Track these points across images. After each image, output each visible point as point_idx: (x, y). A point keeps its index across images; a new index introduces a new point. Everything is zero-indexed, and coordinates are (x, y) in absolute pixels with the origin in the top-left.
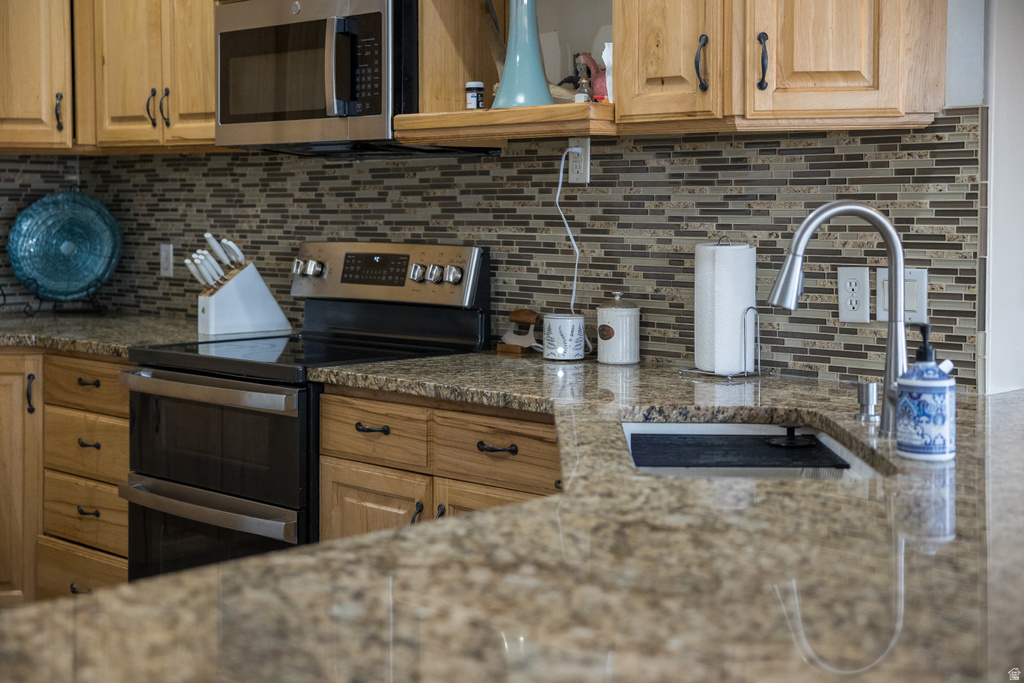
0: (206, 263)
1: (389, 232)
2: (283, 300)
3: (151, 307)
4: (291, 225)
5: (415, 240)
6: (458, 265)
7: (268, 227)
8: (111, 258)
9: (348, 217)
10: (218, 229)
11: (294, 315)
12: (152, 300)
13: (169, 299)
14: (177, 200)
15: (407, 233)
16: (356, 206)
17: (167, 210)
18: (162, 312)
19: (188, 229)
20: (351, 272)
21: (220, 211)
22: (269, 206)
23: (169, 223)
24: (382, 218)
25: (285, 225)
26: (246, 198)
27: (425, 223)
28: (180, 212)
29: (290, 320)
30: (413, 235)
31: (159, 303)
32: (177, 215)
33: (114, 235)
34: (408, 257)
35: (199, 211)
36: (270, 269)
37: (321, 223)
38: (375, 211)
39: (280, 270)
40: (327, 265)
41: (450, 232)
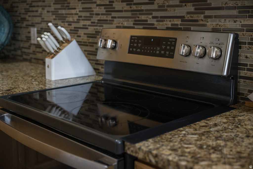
0: (49, 40)
1: (156, 23)
2: (91, 58)
3: (28, 57)
4: (95, 19)
5: (174, 28)
6: (218, 45)
7: (83, 20)
8: (8, 34)
9: (129, 14)
10: (57, 21)
11: (96, 67)
12: (28, 54)
13: (35, 54)
14: (38, 6)
15: (169, 23)
16: (134, 7)
17: (33, 11)
18: (33, 60)
19: (43, 21)
20: (135, 47)
21: (58, 12)
22: (83, 8)
23: (35, 18)
24: (151, 14)
25: (92, 19)
26: (71, 5)
27: (182, 18)
28: (39, 12)
29: (95, 69)
30: (172, 25)
31: (31, 56)
32: (38, 14)
33: (9, 24)
34: (176, 39)
35: (48, 12)
36: (84, 42)
37: (112, 17)
38: (147, 10)
39: (89, 43)
40: (118, 42)
41: (201, 23)
